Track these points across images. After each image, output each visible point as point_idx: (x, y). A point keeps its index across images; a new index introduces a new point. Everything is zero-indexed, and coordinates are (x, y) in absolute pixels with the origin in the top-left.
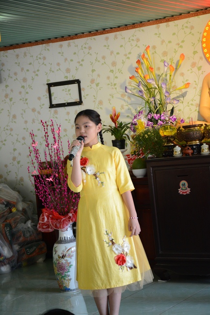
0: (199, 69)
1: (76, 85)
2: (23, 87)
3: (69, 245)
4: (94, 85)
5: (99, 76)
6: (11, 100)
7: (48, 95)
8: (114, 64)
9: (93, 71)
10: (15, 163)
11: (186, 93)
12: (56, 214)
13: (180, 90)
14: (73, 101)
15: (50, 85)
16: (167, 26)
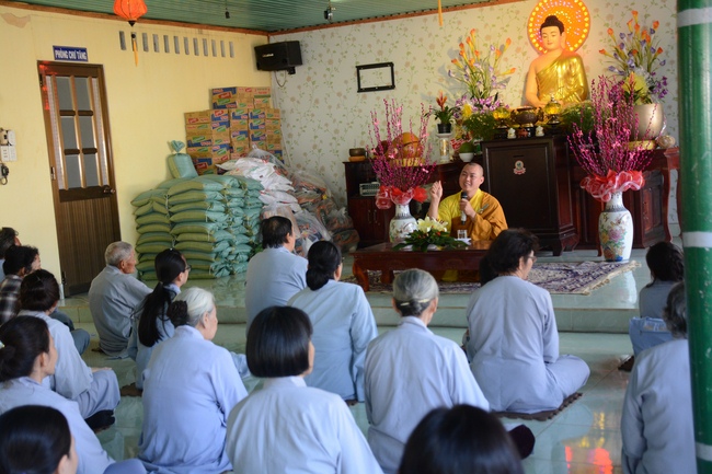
0: (524, 54)
1: (389, 68)
2: (328, 69)
3: (407, 221)
4: (409, 69)
5: (414, 58)
6: (313, 83)
7: (356, 78)
8: (432, 47)
9: (408, 53)
10: (316, 151)
11: (509, 78)
12: (397, 190)
13: (504, 75)
14: (385, 85)
15: (359, 68)
16: (491, 9)
